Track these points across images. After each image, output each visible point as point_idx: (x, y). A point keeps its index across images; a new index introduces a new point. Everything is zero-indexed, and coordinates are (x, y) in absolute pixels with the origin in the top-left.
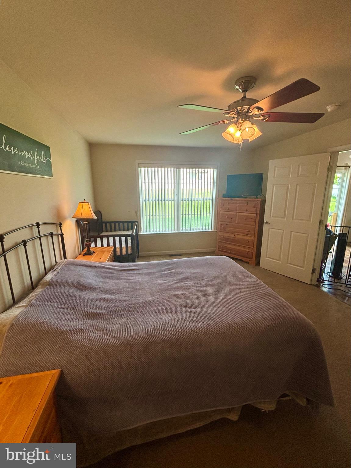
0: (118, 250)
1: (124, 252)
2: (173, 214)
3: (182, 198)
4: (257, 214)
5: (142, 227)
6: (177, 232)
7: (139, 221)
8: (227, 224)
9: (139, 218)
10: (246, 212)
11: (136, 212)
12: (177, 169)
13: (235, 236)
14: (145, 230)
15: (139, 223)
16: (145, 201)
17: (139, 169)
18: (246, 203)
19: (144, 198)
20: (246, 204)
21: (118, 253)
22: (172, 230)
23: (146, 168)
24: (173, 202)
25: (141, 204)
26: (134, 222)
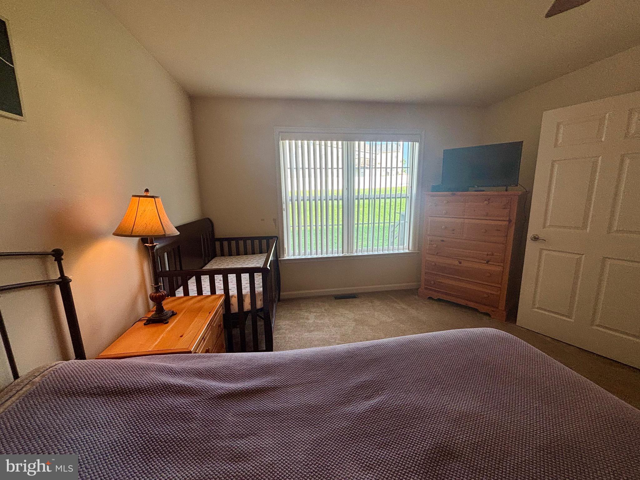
0: (234, 301)
1: (247, 306)
2: (341, 223)
3: (356, 194)
4: (510, 221)
5: (286, 246)
6: (347, 255)
7: (281, 237)
8: (443, 241)
9: (280, 232)
10: (485, 218)
11: (275, 220)
12: (349, 142)
13: (460, 263)
14: (291, 252)
15: (281, 241)
16: (292, 200)
17: (281, 142)
18: (486, 200)
19: (290, 195)
20: (486, 202)
21: (235, 308)
22: (339, 251)
23: (292, 140)
24: (341, 202)
25: (284, 206)
26: (272, 238)
